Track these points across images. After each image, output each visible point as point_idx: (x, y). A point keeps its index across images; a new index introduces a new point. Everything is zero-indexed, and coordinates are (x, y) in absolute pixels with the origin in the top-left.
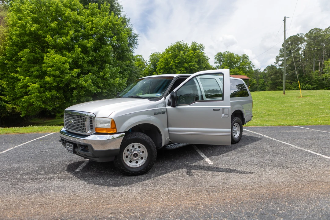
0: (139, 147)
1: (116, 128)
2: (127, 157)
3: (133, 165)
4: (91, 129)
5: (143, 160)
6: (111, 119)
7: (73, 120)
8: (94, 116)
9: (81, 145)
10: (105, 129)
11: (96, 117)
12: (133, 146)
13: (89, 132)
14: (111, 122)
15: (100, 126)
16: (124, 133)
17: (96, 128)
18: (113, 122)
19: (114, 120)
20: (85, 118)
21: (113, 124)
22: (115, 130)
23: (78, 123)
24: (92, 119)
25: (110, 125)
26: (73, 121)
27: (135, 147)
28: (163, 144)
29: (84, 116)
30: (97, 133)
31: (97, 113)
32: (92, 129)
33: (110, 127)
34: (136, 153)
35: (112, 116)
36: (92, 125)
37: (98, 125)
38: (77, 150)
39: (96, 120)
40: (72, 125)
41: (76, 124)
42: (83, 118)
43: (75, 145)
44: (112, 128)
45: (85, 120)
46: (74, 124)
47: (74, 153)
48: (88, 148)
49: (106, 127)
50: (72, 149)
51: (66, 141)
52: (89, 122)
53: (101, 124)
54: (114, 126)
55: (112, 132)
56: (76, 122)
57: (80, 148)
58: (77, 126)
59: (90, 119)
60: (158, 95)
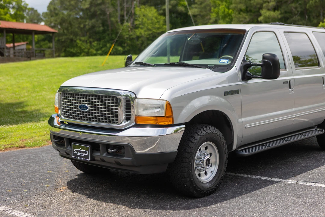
1: (172, 116)
4: (127, 118)
7: (89, 104)
8: (134, 96)
9: (108, 146)
10: (153, 118)
11: (136, 98)
13: (124, 124)
14: (165, 107)
15: (143, 113)
16: (184, 126)
17: (136, 117)
18: (169, 105)
19: (170, 102)
20: (117, 100)
21: (169, 109)
22: (171, 119)
23: (101, 108)
24: (129, 102)
25: (163, 111)
26: (88, 106)
28: (234, 147)
29: (113, 97)
30: (137, 125)
31: (139, 90)
32: (130, 118)
33: (164, 115)
35: (166, 96)
36: (130, 112)
37: (139, 111)
38: (99, 154)
39: (138, 103)
40: (86, 112)
41: (95, 110)
42: (113, 100)
43: (95, 146)
44: (167, 117)
45: (116, 103)
46: (92, 110)
47: (91, 160)
48: (122, 151)
49: (157, 115)
50: (88, 153)
51: (71, 141)
52: (124, 107)
53: (144, 110)
54: (170, 114)
55: (166, 123)
56: (95, 107)
57: (110, 150)
58: (98, 113)
59: (127, 101)
60: (224, 62)
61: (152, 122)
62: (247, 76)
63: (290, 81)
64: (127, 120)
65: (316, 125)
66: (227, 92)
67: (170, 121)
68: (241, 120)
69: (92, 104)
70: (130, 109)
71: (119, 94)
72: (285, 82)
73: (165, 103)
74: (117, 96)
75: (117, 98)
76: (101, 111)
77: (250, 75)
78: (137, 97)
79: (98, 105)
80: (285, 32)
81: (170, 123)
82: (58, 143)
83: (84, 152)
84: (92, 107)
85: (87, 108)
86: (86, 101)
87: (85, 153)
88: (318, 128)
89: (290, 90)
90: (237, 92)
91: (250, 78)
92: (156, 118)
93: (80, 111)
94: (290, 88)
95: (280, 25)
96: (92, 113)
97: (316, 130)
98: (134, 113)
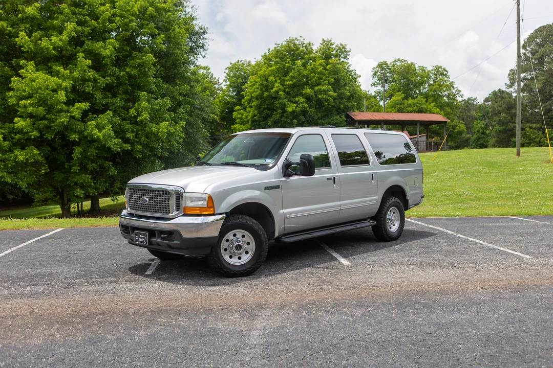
0: (243, 236)
1: (213, 207)
2: (226, 250)
3: (234, 261)
4: (177, 208)
5: (248, 255)
7: (148, 198)
8: (182, 190)
9: (162, 232)
10: (198, 209)
11: (185, 192)
12: (235, 235)
13: (174, 213)
14: (207, 199)
15: (190, 204)
16: (225, 215)
17: (185, 208)
18: (210, 198)
19: (212, 196)
20: (169, 194)
21: (210, 201)
22: (212, 209)
23: (157, 201)
24: (179, 195)
25: (206, 203)
26: (147, 199)
27: (237, 236)
28: (277, 235)
29: (166, 192)
30: (185, 215)
31: (186, 186)
32: (180, 208)
33: (206, 206)
34: (239, 245)
35: (208, 191)
36: (180, 204)
37: (187, 203)
38: (155, 240)
39: (185, 196)
41: (152, 203)
42: (166, 194)
43: (152, 233)
44: (209, 207)
45: (169, 197)
46: (150, 202)
47: (149, 245)
48: (173, 236)
49: (200, 206)
50: (147, 238)
51: (134, 228)
52: (175, 199)
53: (192, 201)
54: (211, 205)
55: (209, 213)
56: (152, 200)
57: (162, 236)
58: (155, 205)
59: (177, 195)
60: (269, 161)
61: (198, 212)
62: (288, 174)
63: (334, 178)
64: (178, 211)
65: (369, 218)
66: (267, 187)
67: (211, 211)
68: (281, 211)
69: (150, 198)
70: (179, 201)
71: (170, 189)
72: (329, 179)
73: (206, 196)
74: (169, 191)
76: (157, 203)
77: (290, 173)
79: (155, 198)
80: (332, 134)
81: (211, 213)
82: (125, 231)
83: (143, 238)
84: (150, 200)
85: (146, 201)
86: (146, 195)
87: (145, 238)
88: (371, 220)
89: (335, 185)
90: (278, 187)
91: (290, 175)
92: (201, 208)
93: (142, 204)
94: (335, 183)
95: (331, 128)
96: (150, 205)
97: (369, 222)
98: (183, 204)
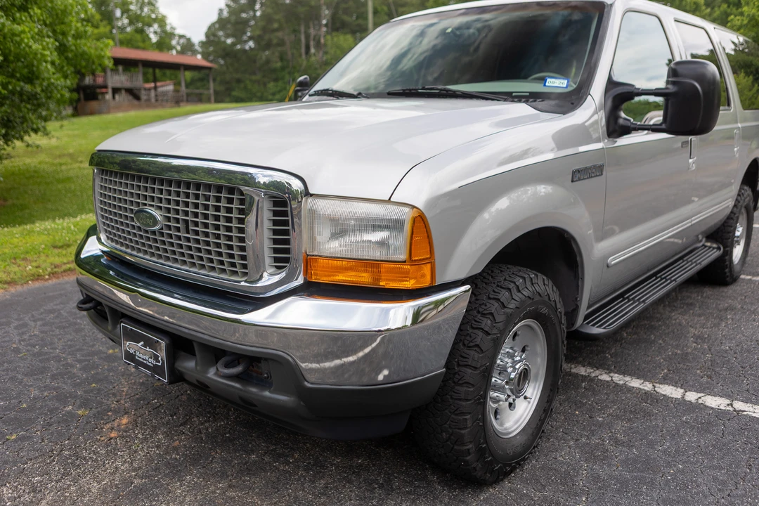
1: (430, 260)
4: (276, 260)
6: (406, 210)
7: (160, 209)
8: (296, 185)
11: (307, 194)
13: (268, 280)
14: (407, 227)
15: (330, 245)
17: (309, 261)
18: (420, 220)
19: (428, 215)
20: (242, 202)
21: (420, 235)
22: (427, 269)
23: (196, 224)
24: (284, 205)
25: (401, 241)
26: (158, 214)
29: (231, 190)
30: (312, 289)
32: (287, 260)
33: (402, 256)
36: (288, 242)
37: (319, 238)
38: (192, 366)
39: (312, 212)
40: (154, 233)
41: (178, 229)
42: (230, 201)
43: (180, 345)
44: (414, 262)
45: (241, 211)
46: (169, 227)
49: (377, 254)
50: (162, 358)
52: (266, 223)
54: (425, 254)
55: (409, 284)
56: (177, 221)
58: (188, 240)
59: (276, 204)
60: (557, 84)
61: (364, 278)
62: (620, 127)
64: (280, 268)
67: (422, 277)
68: (599, 247)
69: (168, 210)
70: (287, 233)
71: (249, 180)
73: (406, 214)
74: (242, 188)
75: (241, 193)
76: (197, 233)
77: (627, 123)
78: (311, 191)
79: (186, 213)
80: (675, 20)
81: (423, 283)
83: (150, 355)
84: (168, 219)
85: (155, 222)
86: (153, 199)
87: (155, 357)
89: (691, 161)
93: (140, 229)
96: (170, 236)
97: (703, 246)
98: (301, 244)
